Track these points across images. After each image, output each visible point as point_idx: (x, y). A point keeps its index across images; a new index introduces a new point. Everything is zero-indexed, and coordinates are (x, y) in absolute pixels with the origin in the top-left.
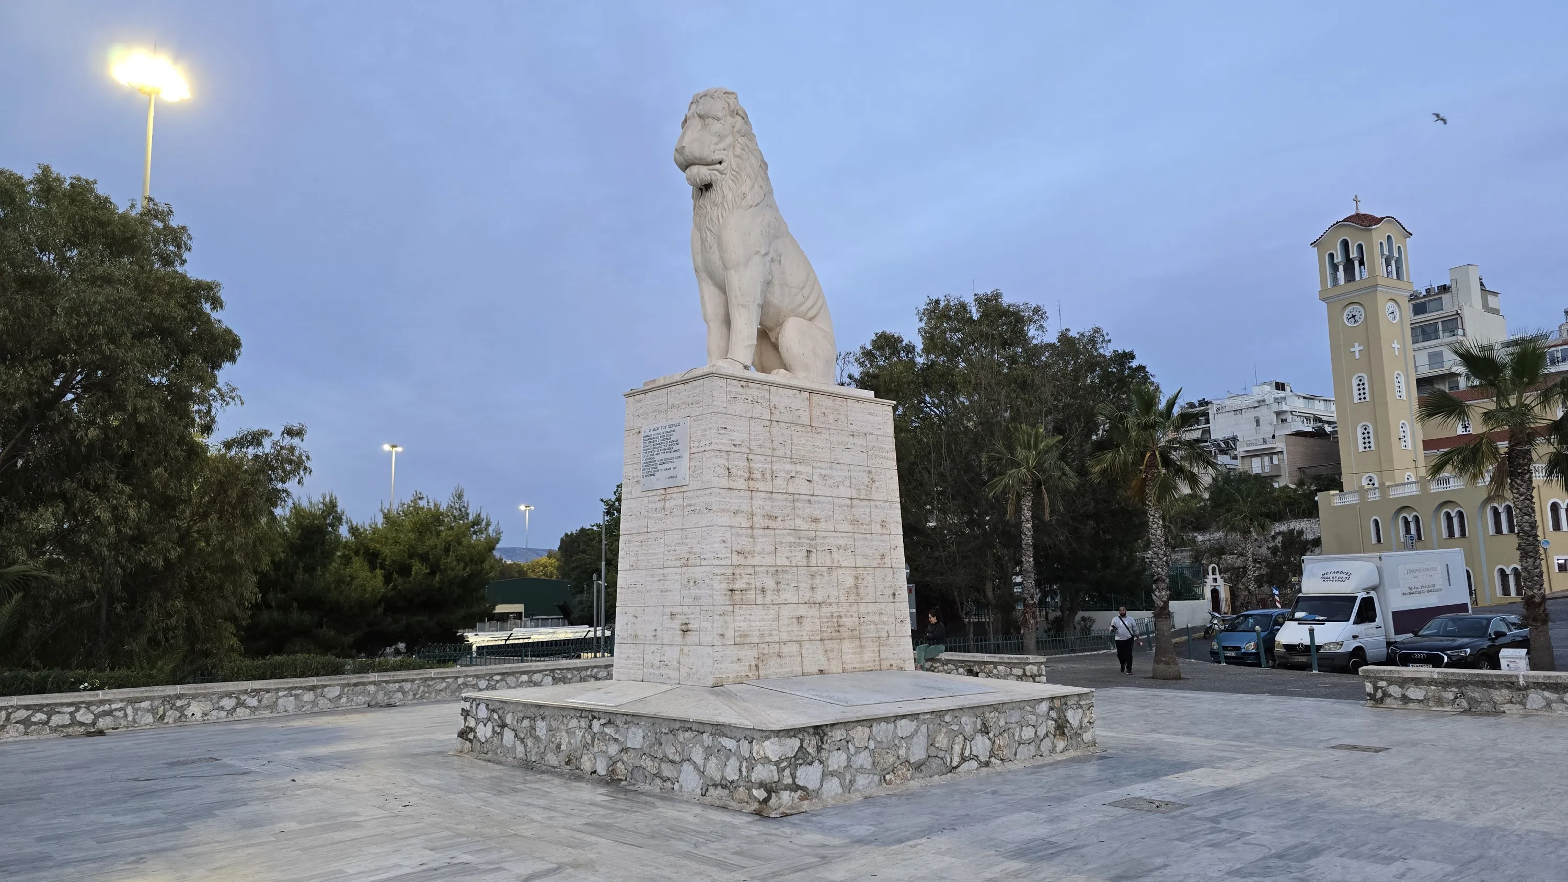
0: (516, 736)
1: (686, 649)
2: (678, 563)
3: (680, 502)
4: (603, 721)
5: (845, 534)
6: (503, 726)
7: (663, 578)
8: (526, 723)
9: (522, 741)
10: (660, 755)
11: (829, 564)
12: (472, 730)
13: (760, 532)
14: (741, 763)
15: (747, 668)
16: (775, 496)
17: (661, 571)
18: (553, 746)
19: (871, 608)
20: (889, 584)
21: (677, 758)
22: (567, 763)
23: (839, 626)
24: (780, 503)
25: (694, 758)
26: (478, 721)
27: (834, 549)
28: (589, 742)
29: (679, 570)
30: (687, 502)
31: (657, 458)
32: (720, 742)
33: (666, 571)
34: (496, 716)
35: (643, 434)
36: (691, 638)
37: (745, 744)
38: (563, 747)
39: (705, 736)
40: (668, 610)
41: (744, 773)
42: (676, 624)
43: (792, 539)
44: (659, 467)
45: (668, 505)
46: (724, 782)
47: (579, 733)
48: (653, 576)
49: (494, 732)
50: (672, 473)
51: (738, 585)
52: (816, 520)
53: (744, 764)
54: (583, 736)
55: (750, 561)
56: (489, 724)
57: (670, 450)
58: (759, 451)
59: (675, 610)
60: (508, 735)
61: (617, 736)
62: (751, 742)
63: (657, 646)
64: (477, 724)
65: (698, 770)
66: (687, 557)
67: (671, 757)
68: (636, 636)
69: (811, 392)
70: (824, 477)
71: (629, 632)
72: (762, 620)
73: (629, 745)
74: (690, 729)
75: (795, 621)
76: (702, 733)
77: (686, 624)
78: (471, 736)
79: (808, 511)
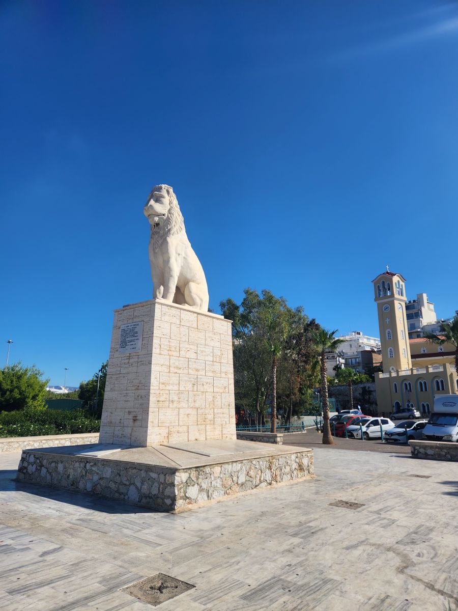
0: (48, 471)
1: (135, 428)
2: (133, 388)
3: (137, 360)
4: (92, 464)
5: (209, 377)
6: (42, 466)
7: (126, 395)
8: (53, 464)
9: (50, 473)
10: (119, 482)
11: (202, 390)
12: (26, 468)
13: (173, 374)
14: (160, 485)
15: (163, 438)
16: (180, 358)
17: (126, 392)
18: (66, 476)
19: (220, 411)
20: (227, 400)
21: (127, 483)
22: (72, 485)
23: (205, 419)
24: (182, 362)
25: (136, 483)
26: (29, 463)
27: (205, 384)
28: (84, 474)
29: (134, 391)
30: (140, 360)
31: (127, 339)
32: (150, 475)
33: (128, 392)
34: (38, 461)
35: (121, 329)
36: (137, 423)
37: (162, 476)
38: (71, 477)
39: (142, 472)
40: (127, 410)
41: (161, 491)
42: (131, 417)
43: (186, 379)
44: (128, 344)
45: (131, 361)
46: (150, 495)
47: (79, 470)
48: (121, 394)
49: (37, 469)
50: (134, 346)
51: (162, 399)
52: (197, 370)
53: (161, 486)
54: (81, 471)
55: (168, 388)
56: (35, 466)
57: (133, 336)
58: (174, 338)
59: (131, 410)
60: (44, 470)
61: (98, 471)
62: (165, 475)
63: (120, 427)
64: (28, 465)
65: (138, 489)
66: (138, 385)
67: (125, 482)
68: (111, 422)
69: (198, 314)
70: (202, 352)
71: (108, 420)
72: (171, 415)
73: (104, 476)
74: (135, 468)
75: (186, 416)
76: (141, 470)
77: (136, 417)
78: (25, 471)
79: (194, 366)
